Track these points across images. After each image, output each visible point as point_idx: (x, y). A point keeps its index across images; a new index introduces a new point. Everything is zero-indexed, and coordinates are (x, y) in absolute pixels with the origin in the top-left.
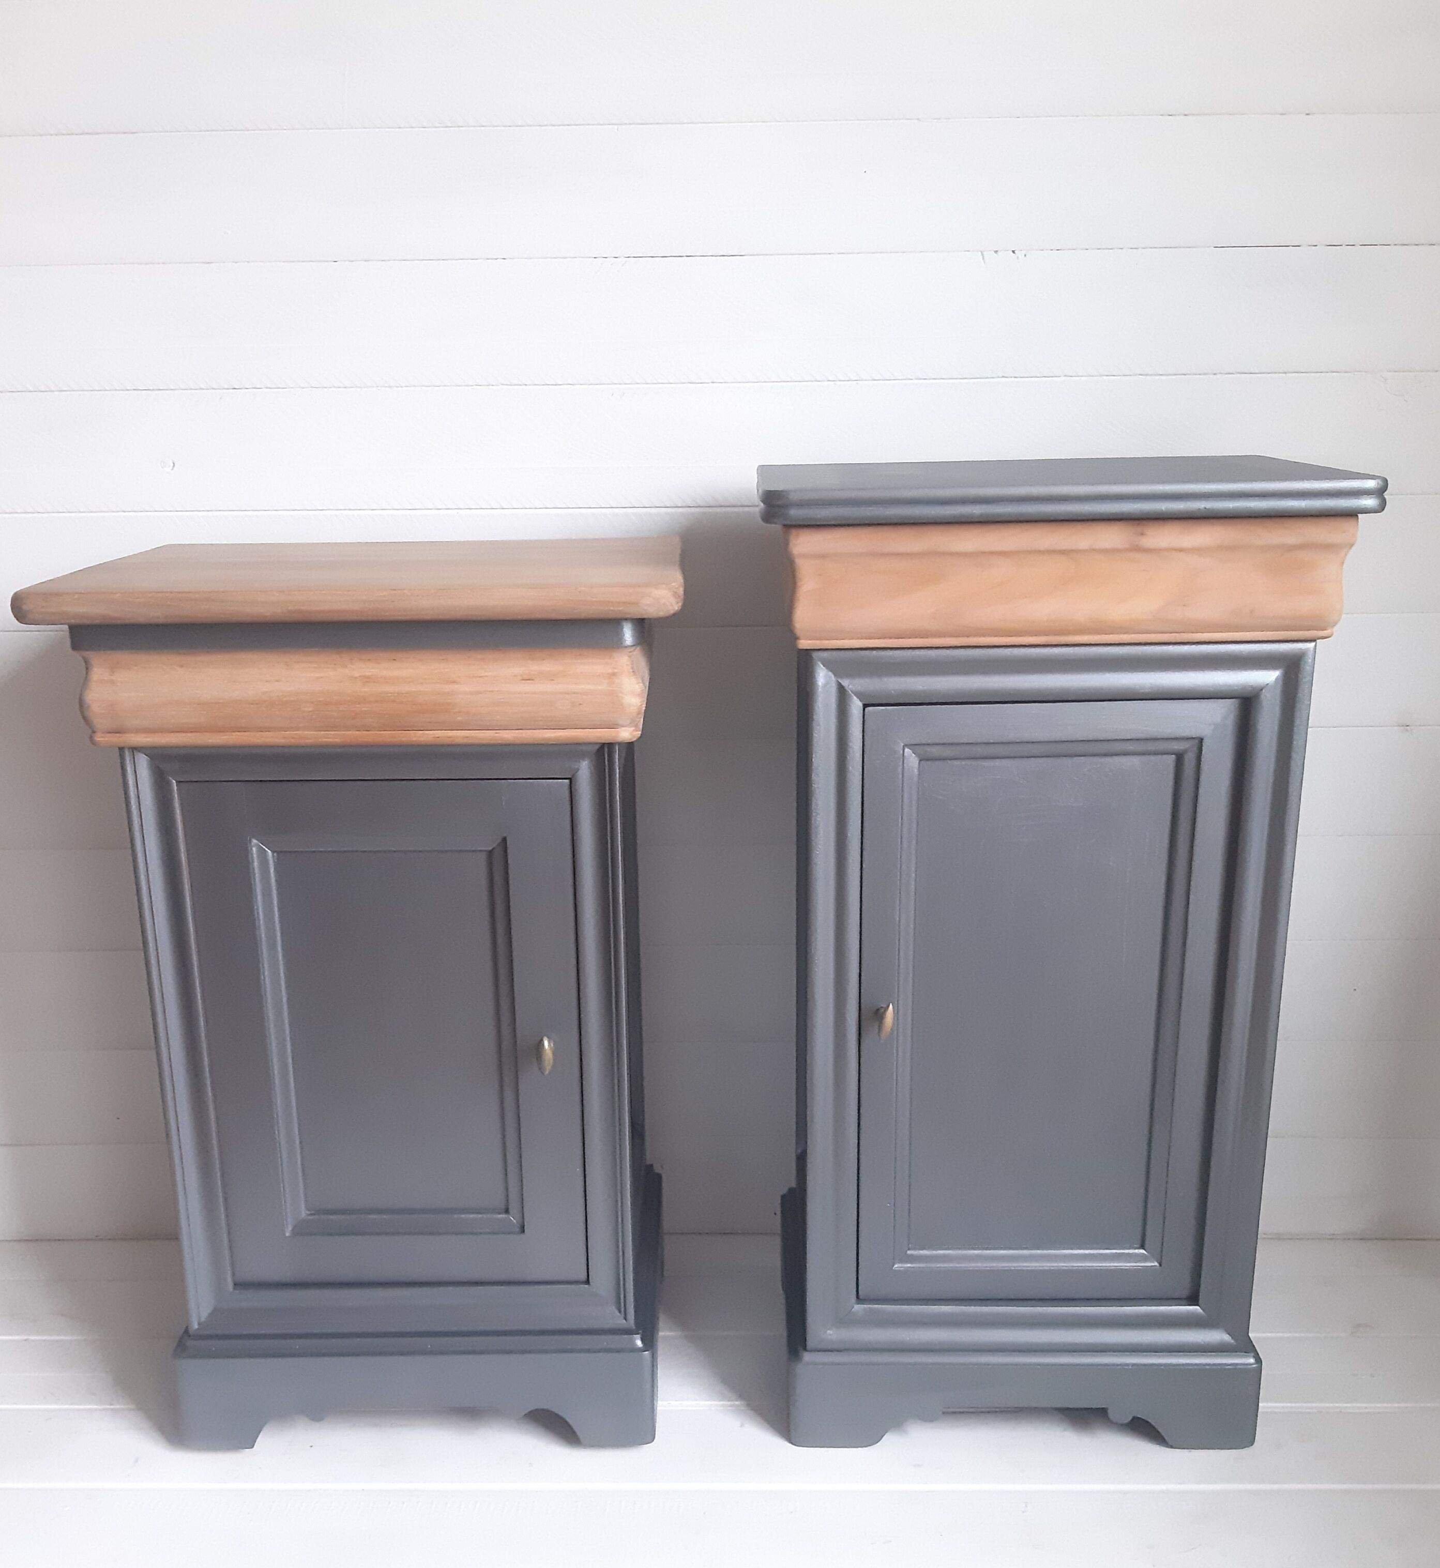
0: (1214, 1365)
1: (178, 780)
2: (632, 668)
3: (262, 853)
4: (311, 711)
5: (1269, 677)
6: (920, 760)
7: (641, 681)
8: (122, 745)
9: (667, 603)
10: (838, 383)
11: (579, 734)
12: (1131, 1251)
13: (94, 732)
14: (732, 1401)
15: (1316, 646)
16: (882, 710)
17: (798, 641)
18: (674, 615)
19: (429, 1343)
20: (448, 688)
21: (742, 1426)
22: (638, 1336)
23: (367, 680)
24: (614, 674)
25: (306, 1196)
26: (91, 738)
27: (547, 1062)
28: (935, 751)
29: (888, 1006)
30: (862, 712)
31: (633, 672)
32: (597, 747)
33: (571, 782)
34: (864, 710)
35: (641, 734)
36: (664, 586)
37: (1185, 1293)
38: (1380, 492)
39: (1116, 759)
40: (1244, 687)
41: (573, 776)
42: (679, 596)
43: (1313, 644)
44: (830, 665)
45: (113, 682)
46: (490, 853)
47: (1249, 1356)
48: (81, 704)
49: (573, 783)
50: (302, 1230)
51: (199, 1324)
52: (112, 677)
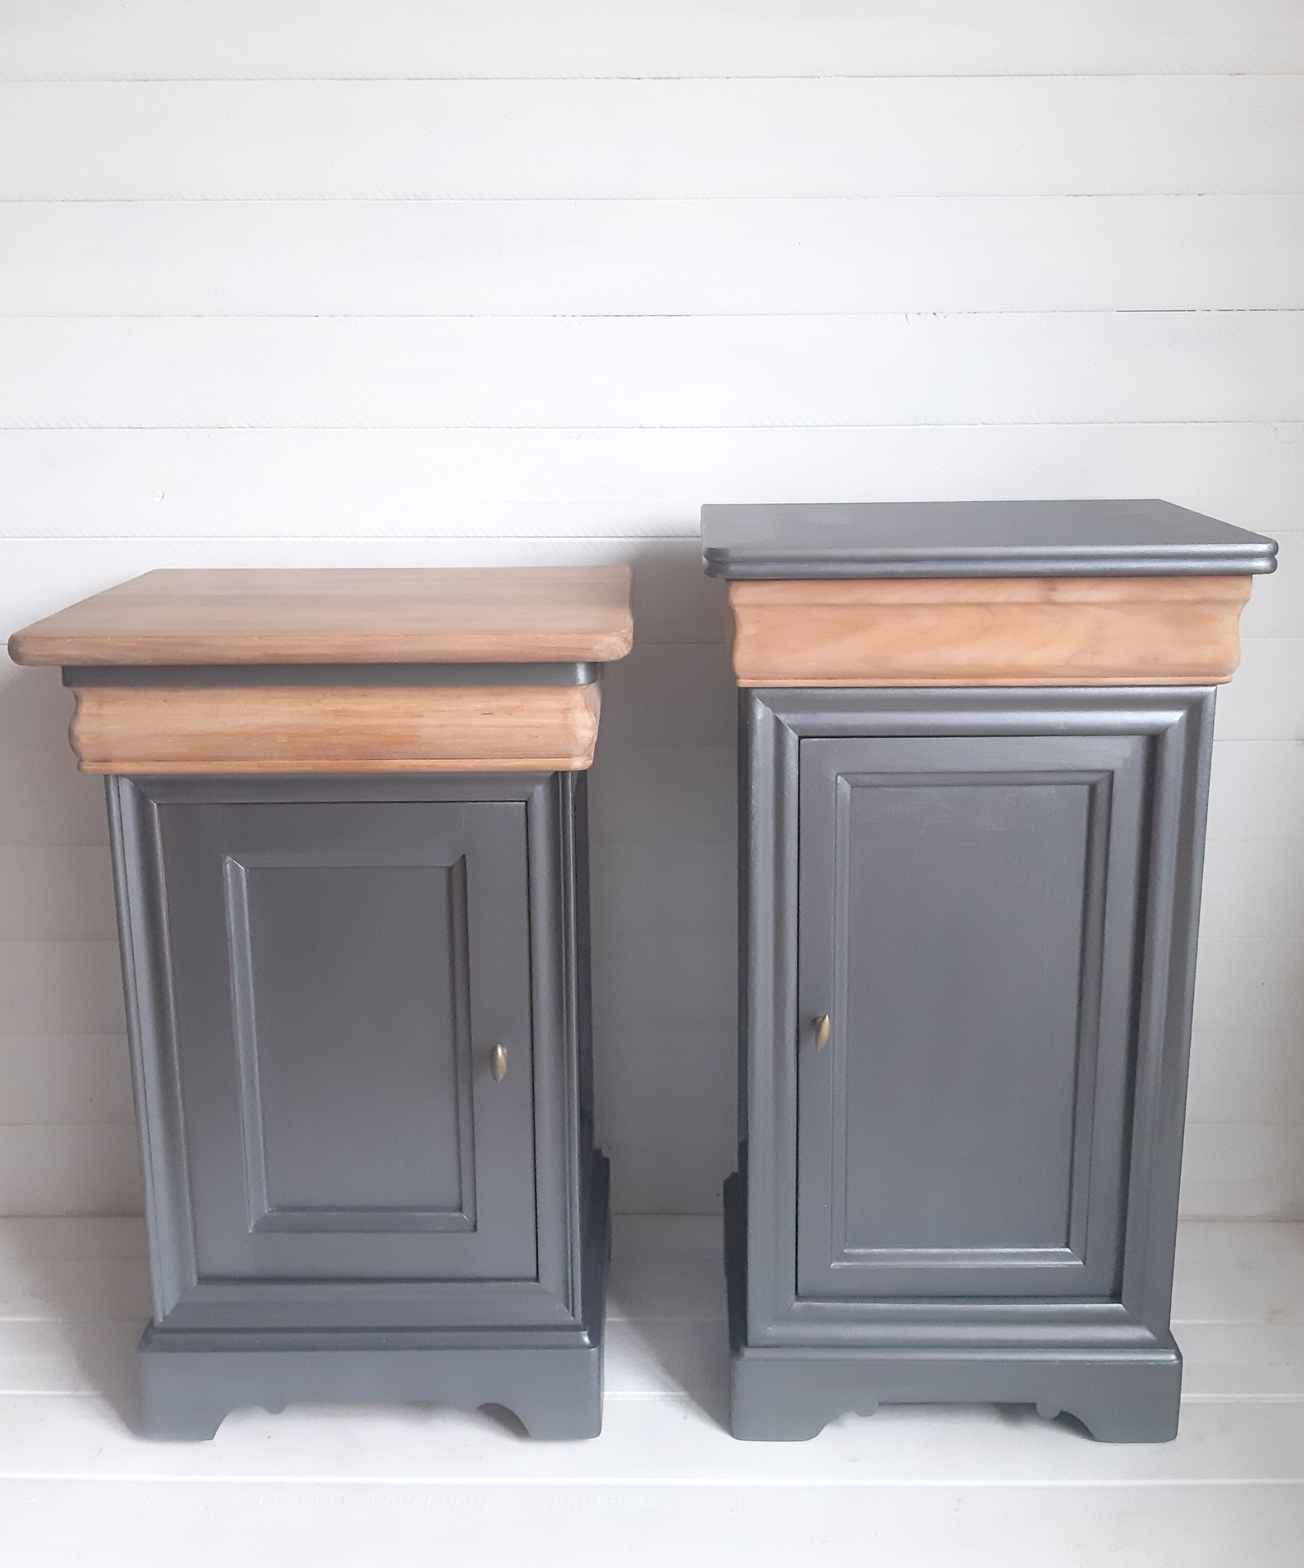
0: (1138, 1361)
1: (158, 803)
2: (585, 703)
3: (235, 869)
4: (285, 743)
5: (1175, 717)
6: (852, 787)
7: (592, 714)
8: (107, 773)
9: (618, 649)
10: (775, 429)
11: (534, 763)
12: (1057, 1250)
13: (81, 760)
14: (676, 1391)
15: (1216, 689)
16: (816, 741)
17: (739, 680)
18: (624, 658)
19: (384, 1338)
20: (414, 721)
21: (685, 1418)
22: (586, 1333)
23: (338, 714)
24: (568, 709)
25: (269, 1194)
26: (79, 768)
27: (500, 1070)
28: (866, 779)
29: (824, 1017)
30: (798, 742)
31: (586, 707)
32: (550, 774)
33: (526, 805)
34: (799, 742)
35: (593, 763)
36: (615, 633)
37: (1107, 1291)
38: (1271, 555)
39: (1034, 788)
40: (1151, 726)
41: (529, 798)
42: (629, 642)
43: (1214, 688)
44: (766, 701)
45: (100, 716)
46: (450, 869)
47: (1170, 1353)
48: (70, 732)
49: (529, 805)
50: (265, 1226)
51: (164, 1318)
52: (101, 711)
